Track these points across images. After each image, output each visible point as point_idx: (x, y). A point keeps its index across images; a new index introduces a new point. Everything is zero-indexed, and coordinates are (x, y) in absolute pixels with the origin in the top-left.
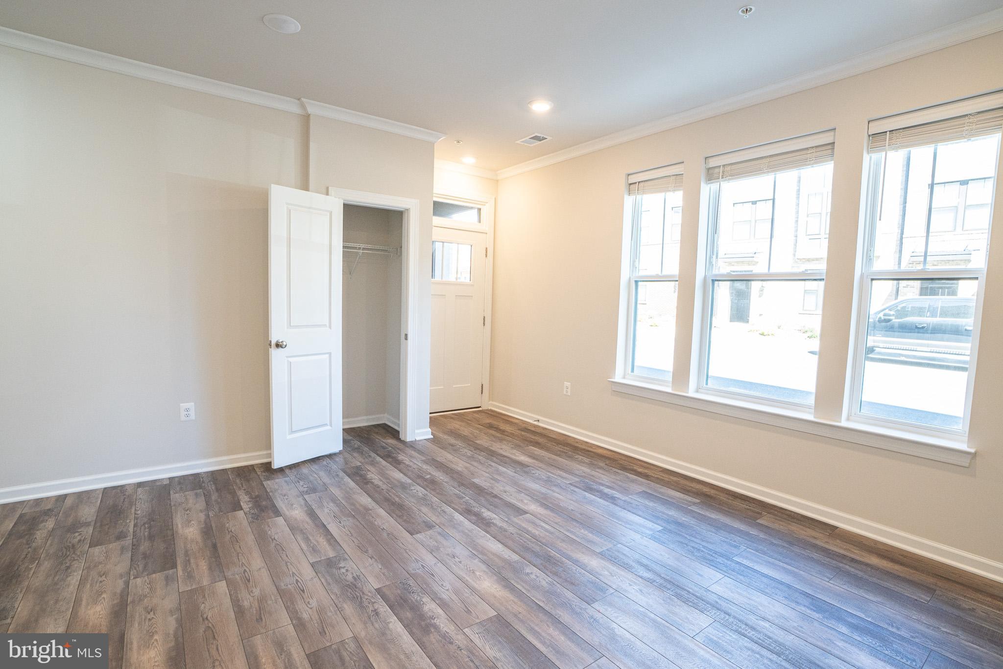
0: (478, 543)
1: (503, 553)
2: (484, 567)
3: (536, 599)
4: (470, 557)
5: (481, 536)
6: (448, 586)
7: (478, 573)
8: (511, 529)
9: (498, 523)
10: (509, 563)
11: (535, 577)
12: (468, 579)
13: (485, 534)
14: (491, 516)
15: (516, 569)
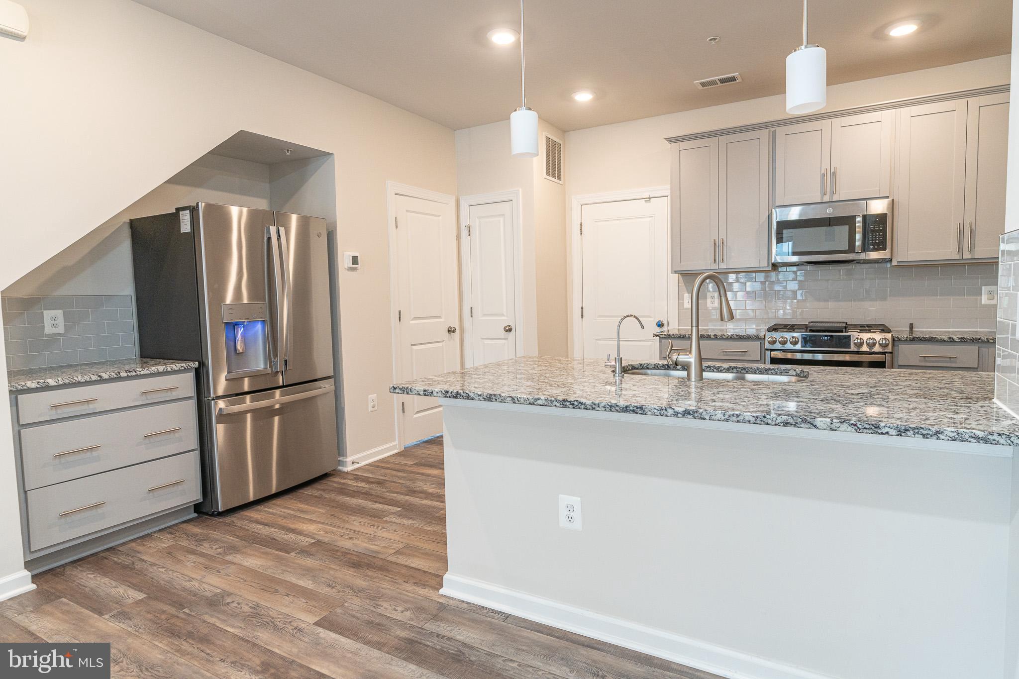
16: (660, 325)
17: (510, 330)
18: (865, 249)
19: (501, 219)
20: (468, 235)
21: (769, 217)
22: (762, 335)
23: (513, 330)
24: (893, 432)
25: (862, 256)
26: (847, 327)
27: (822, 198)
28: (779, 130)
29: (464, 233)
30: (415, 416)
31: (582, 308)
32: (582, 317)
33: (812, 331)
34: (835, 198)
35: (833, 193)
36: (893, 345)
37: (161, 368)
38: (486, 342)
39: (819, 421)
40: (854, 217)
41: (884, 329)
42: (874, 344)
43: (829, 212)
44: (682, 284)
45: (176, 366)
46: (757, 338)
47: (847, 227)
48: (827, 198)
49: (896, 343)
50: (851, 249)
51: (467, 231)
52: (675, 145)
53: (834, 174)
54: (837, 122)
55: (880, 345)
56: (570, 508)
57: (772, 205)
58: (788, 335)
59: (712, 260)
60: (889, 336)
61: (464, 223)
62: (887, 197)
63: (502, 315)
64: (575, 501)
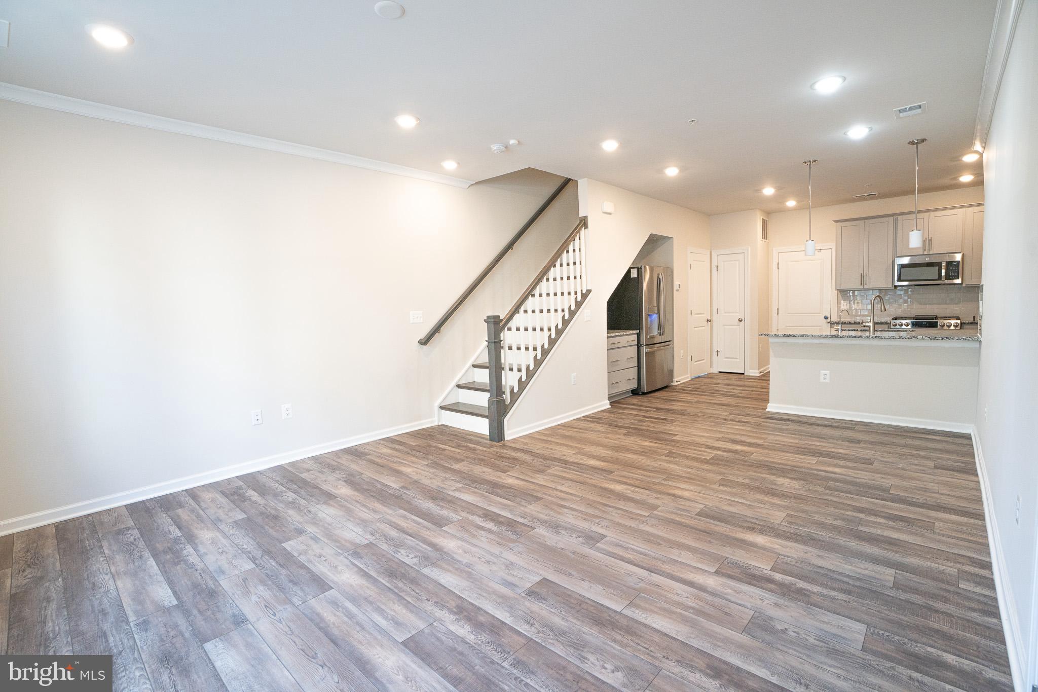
0: (468, 581)
1: (438, 573)
2: (456, 557)
3: (412, 540)
4: (472, 564)
5: (465, 590)
6: (483, 539)
7: (461, 551)
8: (429, 607)
9: (447, 615)
10: (434, 564)
11: (410, 555)
12: (468, 546)
13: (462, 593)
14: (457, 626)
15: (426, 559)
16: (826, 318)
17: (741, 321)
18: (947, 277)
19: (737, 263)
20: (716, 270)
21: (893, 262)
22: (889, 322)
23: (743, 320)
24: (940, 339)
25: (946, 282)
26: (936, 318)
27: (923, 252)
28: (899, 217)
29: (714, 269)
30: (695, 363)
31: (778, 309)
32: (778, 314)
33: (916, 319)
34: (931, 253)
35: (930, 250)
36: (961, 326)
37: (621, 333)
38: (725, 327)
39: (919, 337)
40: (941, 263)
41: (958, 318)
42: (951, 326)
43: (927, 260)
44: (840, 296)
45: (631, 332)
46: (886, 323)
47: (937, 267)
48: (926, 253)
49: (962, 325)
50: (940, 278)
51: (716, 268)
52: (839, 224)
53: (930, 240)
54: (932, 214)
55: (954, 326)
56: (825, 375)
57: (896, 256)
58: (904, 322)
59: (860, 283)
60: (959, 322)
61: (714, 264)
62: (960, 252)
63: (736, 312)
64: (827, 372)
